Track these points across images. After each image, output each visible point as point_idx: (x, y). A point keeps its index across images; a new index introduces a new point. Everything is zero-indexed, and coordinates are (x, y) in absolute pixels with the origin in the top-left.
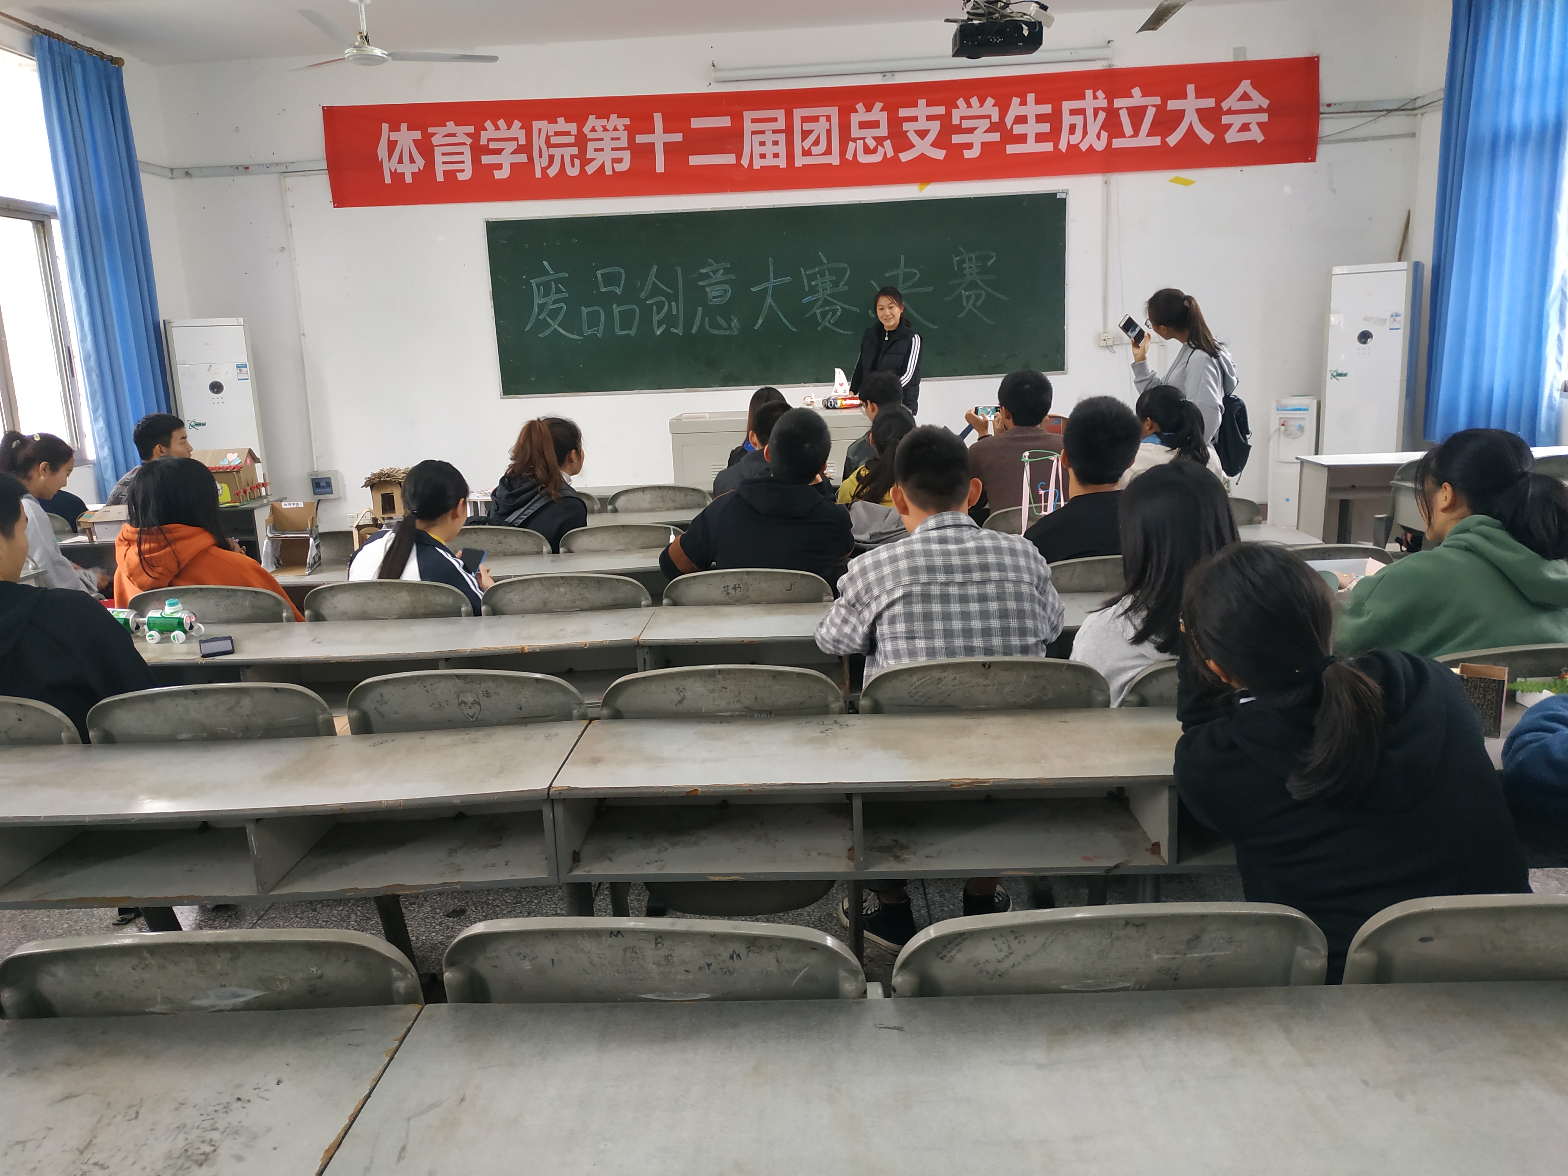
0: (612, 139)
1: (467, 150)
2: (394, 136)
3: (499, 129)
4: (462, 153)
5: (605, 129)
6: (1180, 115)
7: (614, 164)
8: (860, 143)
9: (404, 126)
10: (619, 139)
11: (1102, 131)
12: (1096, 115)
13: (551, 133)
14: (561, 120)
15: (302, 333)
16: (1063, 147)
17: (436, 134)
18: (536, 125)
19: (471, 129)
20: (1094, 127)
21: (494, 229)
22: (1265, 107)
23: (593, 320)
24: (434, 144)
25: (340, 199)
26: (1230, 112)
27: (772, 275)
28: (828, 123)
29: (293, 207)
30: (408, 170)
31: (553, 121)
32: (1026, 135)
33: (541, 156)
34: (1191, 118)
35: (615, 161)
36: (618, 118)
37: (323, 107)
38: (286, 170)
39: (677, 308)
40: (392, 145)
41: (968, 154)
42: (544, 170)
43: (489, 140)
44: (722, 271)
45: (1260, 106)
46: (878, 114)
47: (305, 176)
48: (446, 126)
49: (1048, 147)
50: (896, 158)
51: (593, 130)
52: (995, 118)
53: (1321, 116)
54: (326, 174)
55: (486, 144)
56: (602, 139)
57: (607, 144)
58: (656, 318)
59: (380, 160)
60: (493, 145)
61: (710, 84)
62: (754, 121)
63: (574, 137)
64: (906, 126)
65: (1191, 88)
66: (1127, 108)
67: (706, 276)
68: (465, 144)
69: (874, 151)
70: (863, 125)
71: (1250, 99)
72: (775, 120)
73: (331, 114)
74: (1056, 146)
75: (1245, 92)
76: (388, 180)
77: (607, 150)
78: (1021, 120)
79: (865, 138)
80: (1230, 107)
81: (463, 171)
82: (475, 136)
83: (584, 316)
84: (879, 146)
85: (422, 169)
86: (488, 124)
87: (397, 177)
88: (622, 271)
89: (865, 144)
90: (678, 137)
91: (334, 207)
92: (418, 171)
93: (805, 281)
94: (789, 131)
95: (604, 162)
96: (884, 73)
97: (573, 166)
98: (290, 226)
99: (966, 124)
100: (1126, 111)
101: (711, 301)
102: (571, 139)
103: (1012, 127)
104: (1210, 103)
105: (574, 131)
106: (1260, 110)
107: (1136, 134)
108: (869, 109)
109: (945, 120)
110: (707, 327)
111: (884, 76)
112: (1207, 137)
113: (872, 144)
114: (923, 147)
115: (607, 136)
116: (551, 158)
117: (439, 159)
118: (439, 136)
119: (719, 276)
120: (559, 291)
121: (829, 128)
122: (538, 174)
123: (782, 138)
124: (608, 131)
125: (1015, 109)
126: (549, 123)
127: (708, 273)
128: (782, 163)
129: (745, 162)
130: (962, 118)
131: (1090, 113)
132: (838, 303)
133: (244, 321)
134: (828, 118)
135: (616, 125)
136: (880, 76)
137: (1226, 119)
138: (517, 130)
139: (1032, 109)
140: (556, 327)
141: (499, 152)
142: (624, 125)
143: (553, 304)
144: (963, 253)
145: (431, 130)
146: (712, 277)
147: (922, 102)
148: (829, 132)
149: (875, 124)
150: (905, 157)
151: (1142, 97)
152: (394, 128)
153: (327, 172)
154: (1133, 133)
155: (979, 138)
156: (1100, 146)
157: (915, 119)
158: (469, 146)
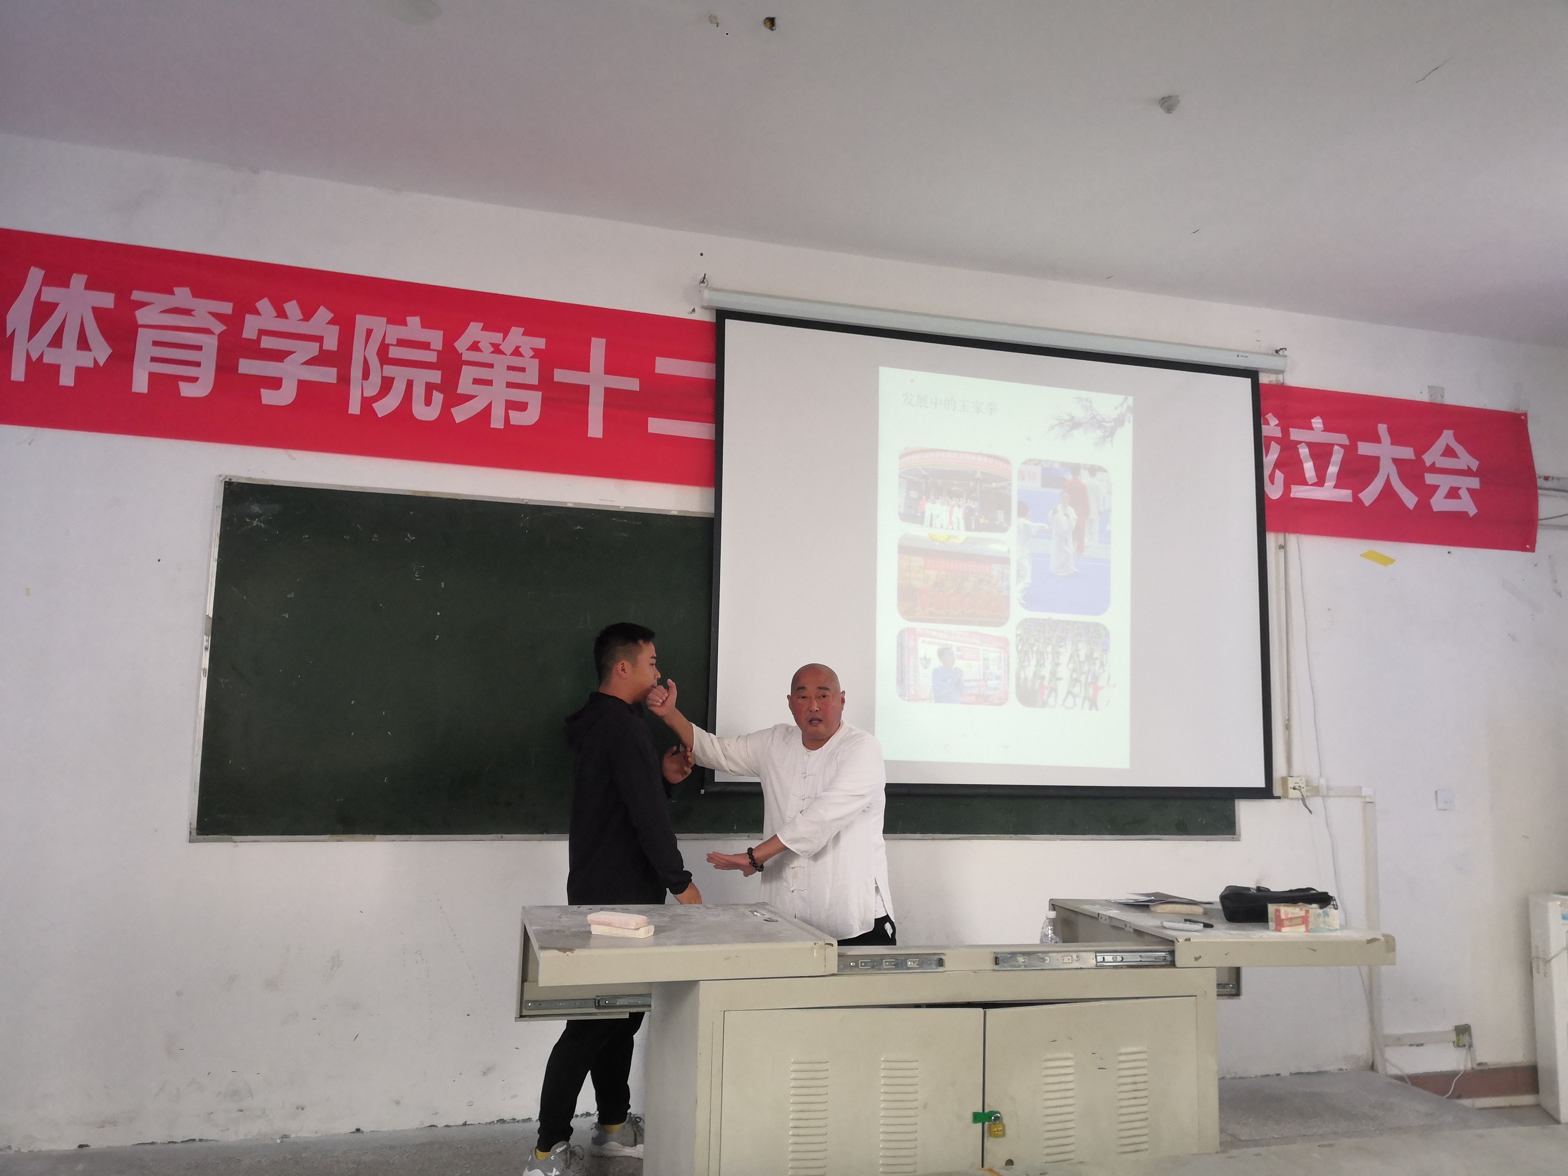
0: (510, 368)
1: (210, 343)
2: (51, 294)
3: (286, 317)
4: (199, 348)
5: (497, 349)
6: (1372, 463)
7: (510, 411)
9: (78, 280)
10: (523, 370)
11: (1277, 473)
12: (1267, 446)
13: (391, 339)
14: (414, 321)
17: (149, 304)
18: (363, 321)
19: (226, 308)
21: (242, 497)
22: (1475, 467)
24: (140, 322)
26: (1433, 469)
30: (70, 362)
31: (397, 319)
33: (364, 377)
34: (1387, 471)
35: (513, 405)
36: (521, 335)
40: (42, 311)
42: (367, 402)
43: (262, 332)
45: (1469, 467)
48: (171, 294)
51: (475, 347)
53: (1539, 491)
55: (255, 337)
56: (491, 366)
57: (499, 376)
59: (9, 333)
60: (267, 343)
61: (694, 310)
63: (437, 354)
65: (1382, 429)
66: (1307, 444)
71: (1456, 456)
75: (1448, 445)
76: (18, 375)
77: (497, 385)
80: (1434, 463)
81: (194, 380)
82: (234, 323)
85: (102, 364)
86: (264, 305)
87: (45, 371)
90: (632, 384)
92: (92, 365)
95: (490, 405)
97: (428, 403)
100: (1306, 447)
102: (431, 357)
104: (1407, 453)
105: (437, 344)
106: (1468, 472)
107: (1321, 483)
112: (1409, 498)
115: (500, 361)
116: (386, 384)
117: (144, 349)
118: (154, 309)
122: (355, 408)
124: (502, 353)
126: (388, 322)
135: (517, 347)
137: (1429, 479)
138: (322, 325)
141: (278, 356)
142: (533, 349)
145: (137, 295)
151: (1324, 431)
152: (56, 280)
154: (1317, 480)
156: (1274, 492)
158: (216, 337)
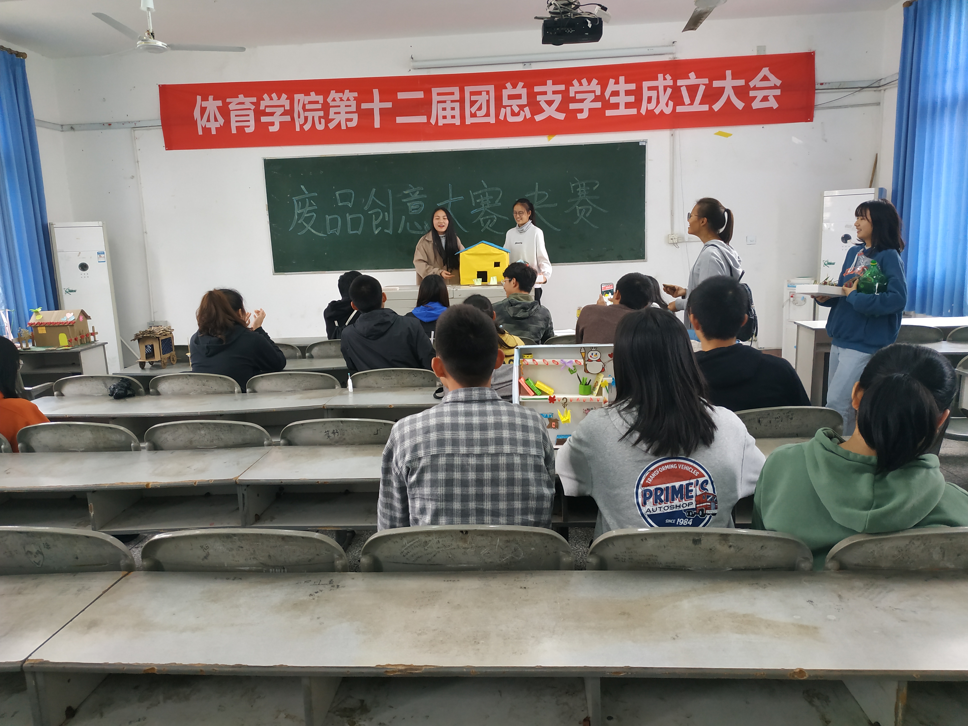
0: (346, 106)
1: (251, 113)
2: (204, 104)
3: (273, 100)
4: (248, 115)
5: (341, 100)
6: (721, 90)
7: (347, 122)
8: (509, 109)
9: (211, 98)
10: (350, 106)
11: (669, 101)
12: (665, 90)
13: (306, 102)
14: (313, 94)
15: (145, 231)
16: (643, 111)
17: (231, 102)
18: (297, 97)
19: (254, 100)
20: (664, 99)
21: (269, 164)
22: (778, 85)
23: (334, 224)
24: (230, 109)
25: (170, 145)
26: (755, 88)
27: (451, 195)
28: (488, 96)
29: (139, 150)
30: (213, 126)
31: (307, 94)
32: (619, 103)
33: (299, 117)
34: (729, 92)
35: (348, 120)
36: (349, 92)
37: (159, 85)
38: (135, 126)
39: (389, 217)
40: (203, 110)
41: (580, 116)
42: (301, 126)
43: (266, 107)
44: (418, 193)
45: (775, 84)
46: (521, 90)
47: (147, 130)
48: (238, 97)
49: (633, 111)
50: (532, 118)
51: (334, 100)
52: (598, 93)
53: (816, 91)
54: (161, 128)
55: (264, 109)
56: (339, 106)
57: (343, 109)
58: (375, 223)
59: (195, 119)
60: (268, 110)
61: (410, 70)
62: (439, 94)
63: (321, 104)
64: (539, 98)
65: (729, 73)
66: (686, 86)
67: (408, 196)
68: (250, 109)
69: (518, 114)
70: (511, 97)
71: (769, 80)
72: (452, 94)
73: (164, 90)
74: (639, 111)
75: (765, 75)
76: (200, 132)
77: (343, 113)
78: (615, 93)
79: (512, 105)
80: (755, 86)
81: (249, 126)
82: (257, 104)
83: (328, 222)
84: (521, 111)
85: (222, 125)
86: (265, 96)
87: (207, 130)
88: (353, 192)
89: (512, 110)
90: (389, 105)
91: (166, 150)
92: (219, 126)
93: (473, 199)
94: (462, 101)
95: (340, 121)
96: (524, 63)
97: (320, 123)
98: (138, 162)
99: (579, 96)
100: (685, 88)
101: (410, 212)
102: (319, 106)
103: (609, 98)
104: (741, 82)
105: (321, 101)
106: (775, 87)
107: (692, 103)
108: (514, 86)
109: (565, 94)
110: (408, 229)
111: (525, 65)
112: (739, 105)
113: (516, 109)
114: (550, 112)
115: (343, 104)
116: (306, 118)
117: (233, 119)
118: (233, 104)
119: (416, 196)
120: (311, 205)
121: (488, 99)
122: (298, 129)
123: (457, 105)
124: (343, 101)
125: (611, 86)
126: (305, 96)
127: (408, 194)
128: (457, 122)
129: (433, 121)
130: (576, 93)
131: (661, 89)
132: (495, 214)
133: (103, 224)
134: (488, 93)
135: (348, 97)
136: (521, 65)
137: (752, 93)
138: (284, 100)
139: (623, 86)
140: (310, 228)
141: (272, 114)
142: (353, 97)
143: (307, 213)
144: (577, 182)
145: (228, 100)
146: (411, 197)
147: (549, 82)
148: (488, 101)
149: (519, 97)
150: (538, 118)
151: (696, 78)
152: (205, 99)
153: (161, 127)
154: (690, 102)
155: (587, 106)
156: (668, 111)
157: (545, 93)
158: (253, 111)
